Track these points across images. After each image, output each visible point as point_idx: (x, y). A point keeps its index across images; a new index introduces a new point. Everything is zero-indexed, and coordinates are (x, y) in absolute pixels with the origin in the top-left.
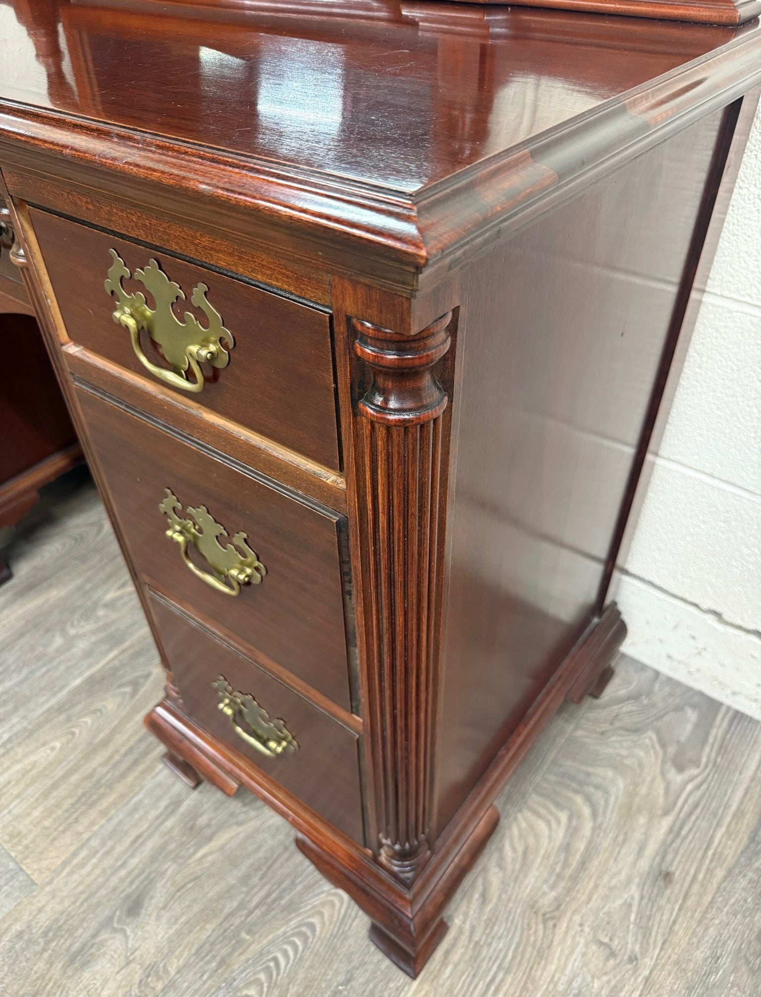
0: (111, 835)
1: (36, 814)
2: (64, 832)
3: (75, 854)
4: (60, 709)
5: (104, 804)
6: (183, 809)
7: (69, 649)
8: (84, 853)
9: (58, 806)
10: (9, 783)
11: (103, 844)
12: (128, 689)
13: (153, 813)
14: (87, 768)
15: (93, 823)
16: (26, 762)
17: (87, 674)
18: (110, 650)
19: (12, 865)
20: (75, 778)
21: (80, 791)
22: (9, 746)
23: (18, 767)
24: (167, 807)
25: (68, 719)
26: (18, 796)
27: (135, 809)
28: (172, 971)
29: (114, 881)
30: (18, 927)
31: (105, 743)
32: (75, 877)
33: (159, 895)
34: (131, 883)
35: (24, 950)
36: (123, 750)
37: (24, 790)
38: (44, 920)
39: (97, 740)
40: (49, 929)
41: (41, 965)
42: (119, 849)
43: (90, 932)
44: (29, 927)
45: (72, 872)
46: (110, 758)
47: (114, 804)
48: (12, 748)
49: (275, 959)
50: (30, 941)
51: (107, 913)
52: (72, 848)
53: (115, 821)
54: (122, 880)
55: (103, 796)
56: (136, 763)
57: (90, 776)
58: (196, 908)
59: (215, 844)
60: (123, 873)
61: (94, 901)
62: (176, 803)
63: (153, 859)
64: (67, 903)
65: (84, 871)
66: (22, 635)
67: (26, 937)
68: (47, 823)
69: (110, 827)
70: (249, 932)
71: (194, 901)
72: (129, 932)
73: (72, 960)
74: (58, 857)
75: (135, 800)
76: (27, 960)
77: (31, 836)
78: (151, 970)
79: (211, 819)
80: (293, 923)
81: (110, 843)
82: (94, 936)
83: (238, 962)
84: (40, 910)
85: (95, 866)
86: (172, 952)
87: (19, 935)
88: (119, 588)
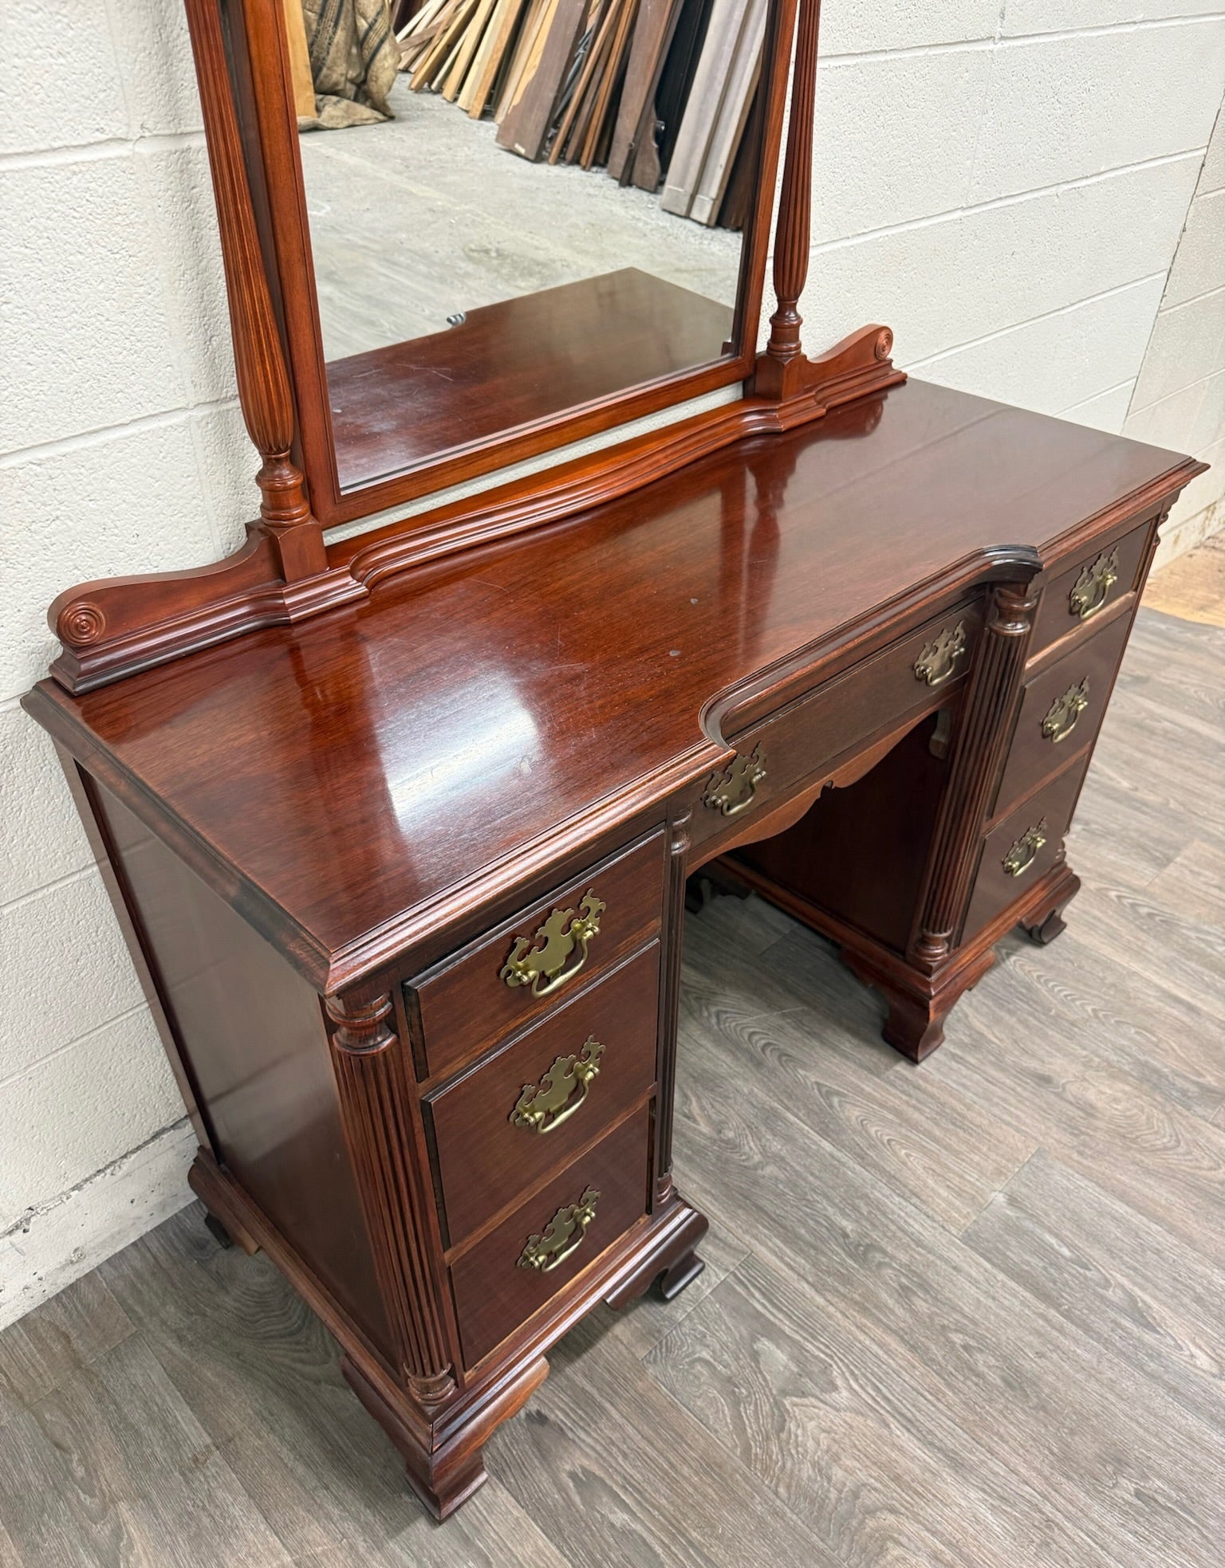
0: (988, 1100)
1: (977, 1158)
2: (990, 1135)
3: (1008, 1124)
4: (861, 1158)
5: (960, 1107)
6: (959, 1053)
7: (782, 1159)
8: (1007, 1118)
9: (967, 1142)
10: (948, 1187)
11: (997, 1104)
12: (835, 1100)
13: (965, 1071)
14: (928, 1125)
15: (980, 1114)
16: (924, 1176)
17: (816, 1137)
18: (784, 1120)
19: (1026, 1169)
20: (938, 1133)
21: (951, 1127)
22: (908, 1194)
23: (930, 1182)
24: (958, 1062)
25: (873, 1147)
26: (961, 1177)
27: (964, 1086)
28: (1085, 1053)
29: (1025, 1094)
30: (1075, 1156)
31: (898, 1113)
32: (1028, 1121)
33: (1033, 1065)
34: (1027, 1083)
35: (1091, 1148)
36: (904, 1097)
37: (954, 1173)
38: (1066, 1138)
39: (897, 1120)
40: (1072, 1134)
41: (1098, 1135)
42: (999, 1092)
43: (1071, 1107)
44: (1073, 1148)
45: (1025, 1124)
46: (914, 1107)
47: (960, 1101)
48: (911, 1191)
49: (1066, 996)
50: (1084, 1145)
51: (1052, 1097)
52: (1004, 1127)
53: (975, 1098)
54: (1025, 1089)
55: (953, 1109)
56: (918, 1088)
57: (933, 1120)
58: (1038, 1041)
59: (986, 1031)
60: (1019, 1089)
61: (1045, 1106)
62: (954, 1056)
63: (1003, 1070)
64: (1050, 1124)
65: (1023, 1116)
66: (760, 1209)
67: (1082, 1148)
68: (985, 1149)
69: (982, 1102)
70: (1050, 1010)
71: (1033, 1042)
72: (1064, 1081)
73: (1092, 1115)
74: (1013, 1136)
75: (954, 1086)
76: (1098, 1144)
77: (999, 1159)
78: (1087, 1065)
79: (965, 1034)
80: (1039, 986)
81: (996, 1100)
82: (1071, 1103)
83: (1072, 1016)
84: (1059, 1142)
85: (1016, 1108)
86: (1072, 1054)
87: (1081, 1153)
88: (695, 1121)
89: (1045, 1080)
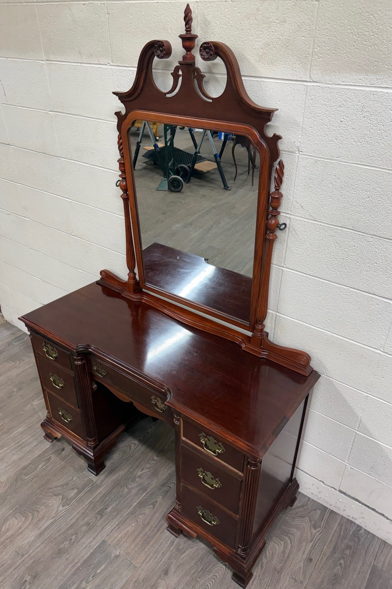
0: (156, 552)
1: (132, 546)
2: (141, 551)
4: (131, 513)
5: (152, 543)
6: (175, 543)
7: (130, 493)
8: (149, 557)
9: (138, 544)
10: (122, 537)
11: (154, 555)
12: (151, 506)
13: (166, 546)
14: (144, 533)
15: (149, 549)
16: (125, 530)
17: (138, 501)
18: (143, 493)
19: (129, 562)
20: (141, 535)
21: (144, 539)
22: (119, 526)
23: (123, 532)
24: (170, 543)
25: (135, 517)
26: (125, 541)
27: (160, 545)
29: (159, 565)
30: (134, 580)
31: (148, 523)
32: (148, 564)
33: (172, 569)
34: (164, 566)
35: (138, 585)
36: (154, 526)
37: (127, 539)
38: (141, 577)
39: (145, 523)
40: (143, 579)
42: (159, 556)
43: (155, 580)
44: (138, 579)
45: (146, 563)
46: (150, 528)
47: (154, 543)
48: (120, 526)
50: (139, 583)
51: (159, 574)
52: (145, 556)
53: (156, 548)
54: (161, 565)
55: (151, 541)
56: (158, 530)
57: (146, 534)
58: (183, 572)
59: (186, 554)
60: (161, 563)
61: (155, 571)
62: (173, 542)
63: (169, 558)
64: (147, 572)
65: (150, 563)
66: (114, 488)
69: (155, 550)
70: (199, 578)
71: (182, 570)
72: (166, 579)
74: (141, 559)
75: (160, 542)
77: (132, 553)
79: (183, 546)
80: (211, 575)
81: (156, 555)
82: (157, 581)
83: (197, 586)
84: (140, 574)
85: (153, 561)
86: (179, 584)
87: (136, 581)
89: (166, 573)
